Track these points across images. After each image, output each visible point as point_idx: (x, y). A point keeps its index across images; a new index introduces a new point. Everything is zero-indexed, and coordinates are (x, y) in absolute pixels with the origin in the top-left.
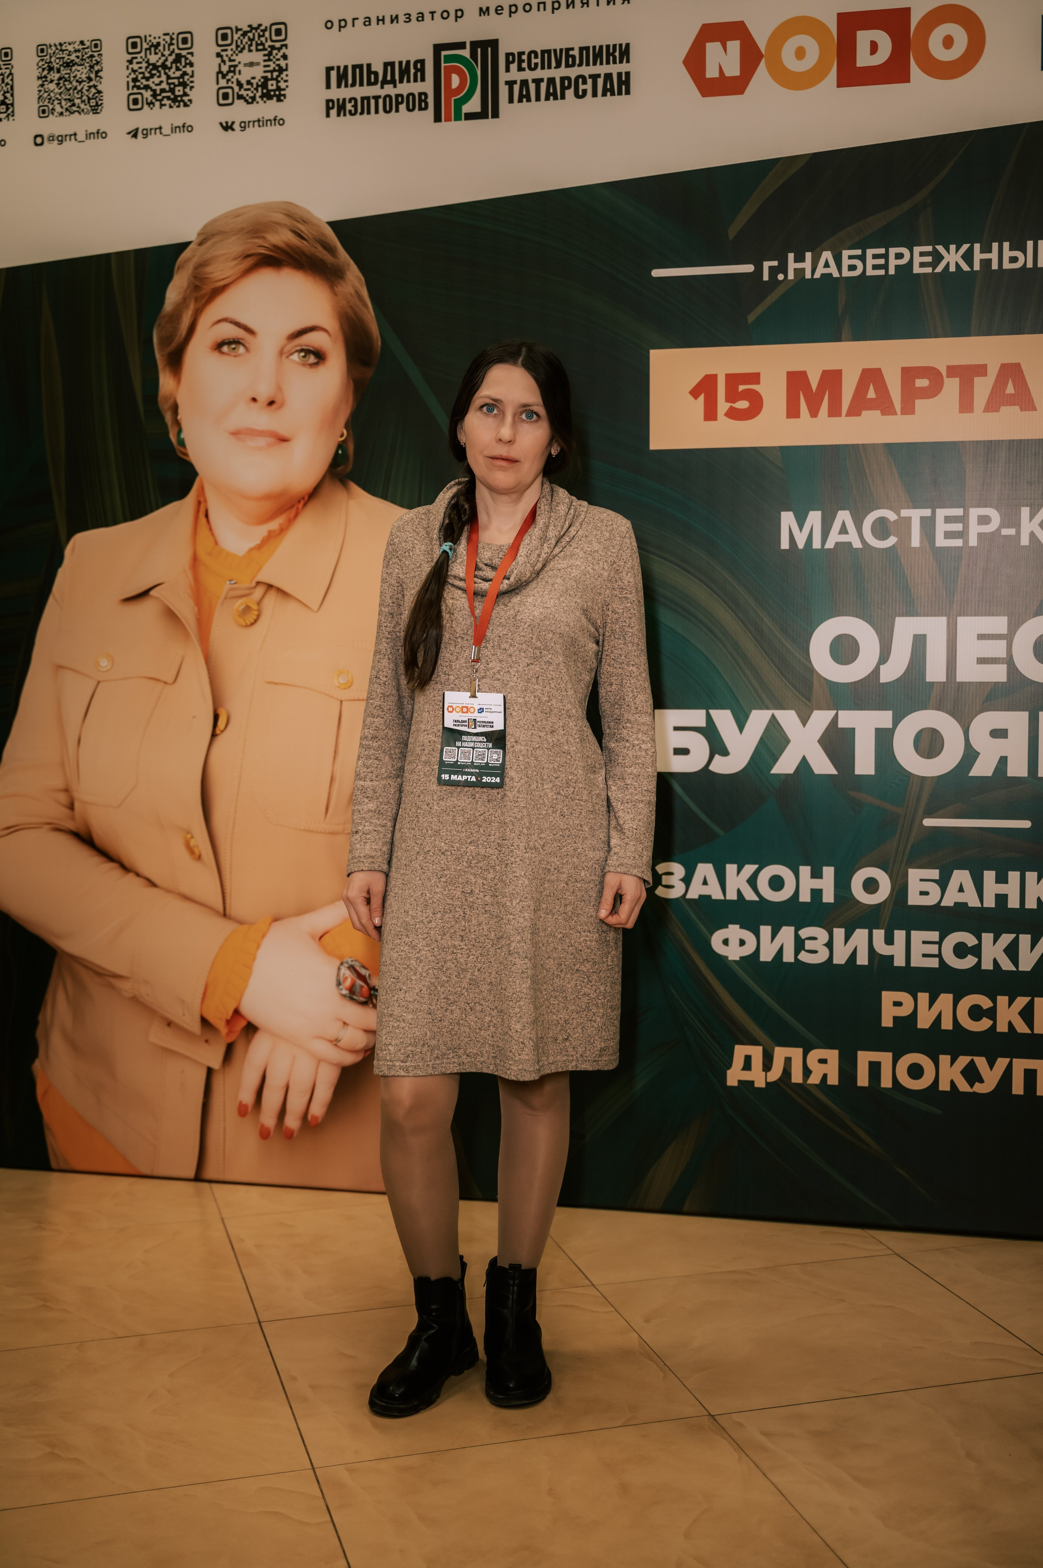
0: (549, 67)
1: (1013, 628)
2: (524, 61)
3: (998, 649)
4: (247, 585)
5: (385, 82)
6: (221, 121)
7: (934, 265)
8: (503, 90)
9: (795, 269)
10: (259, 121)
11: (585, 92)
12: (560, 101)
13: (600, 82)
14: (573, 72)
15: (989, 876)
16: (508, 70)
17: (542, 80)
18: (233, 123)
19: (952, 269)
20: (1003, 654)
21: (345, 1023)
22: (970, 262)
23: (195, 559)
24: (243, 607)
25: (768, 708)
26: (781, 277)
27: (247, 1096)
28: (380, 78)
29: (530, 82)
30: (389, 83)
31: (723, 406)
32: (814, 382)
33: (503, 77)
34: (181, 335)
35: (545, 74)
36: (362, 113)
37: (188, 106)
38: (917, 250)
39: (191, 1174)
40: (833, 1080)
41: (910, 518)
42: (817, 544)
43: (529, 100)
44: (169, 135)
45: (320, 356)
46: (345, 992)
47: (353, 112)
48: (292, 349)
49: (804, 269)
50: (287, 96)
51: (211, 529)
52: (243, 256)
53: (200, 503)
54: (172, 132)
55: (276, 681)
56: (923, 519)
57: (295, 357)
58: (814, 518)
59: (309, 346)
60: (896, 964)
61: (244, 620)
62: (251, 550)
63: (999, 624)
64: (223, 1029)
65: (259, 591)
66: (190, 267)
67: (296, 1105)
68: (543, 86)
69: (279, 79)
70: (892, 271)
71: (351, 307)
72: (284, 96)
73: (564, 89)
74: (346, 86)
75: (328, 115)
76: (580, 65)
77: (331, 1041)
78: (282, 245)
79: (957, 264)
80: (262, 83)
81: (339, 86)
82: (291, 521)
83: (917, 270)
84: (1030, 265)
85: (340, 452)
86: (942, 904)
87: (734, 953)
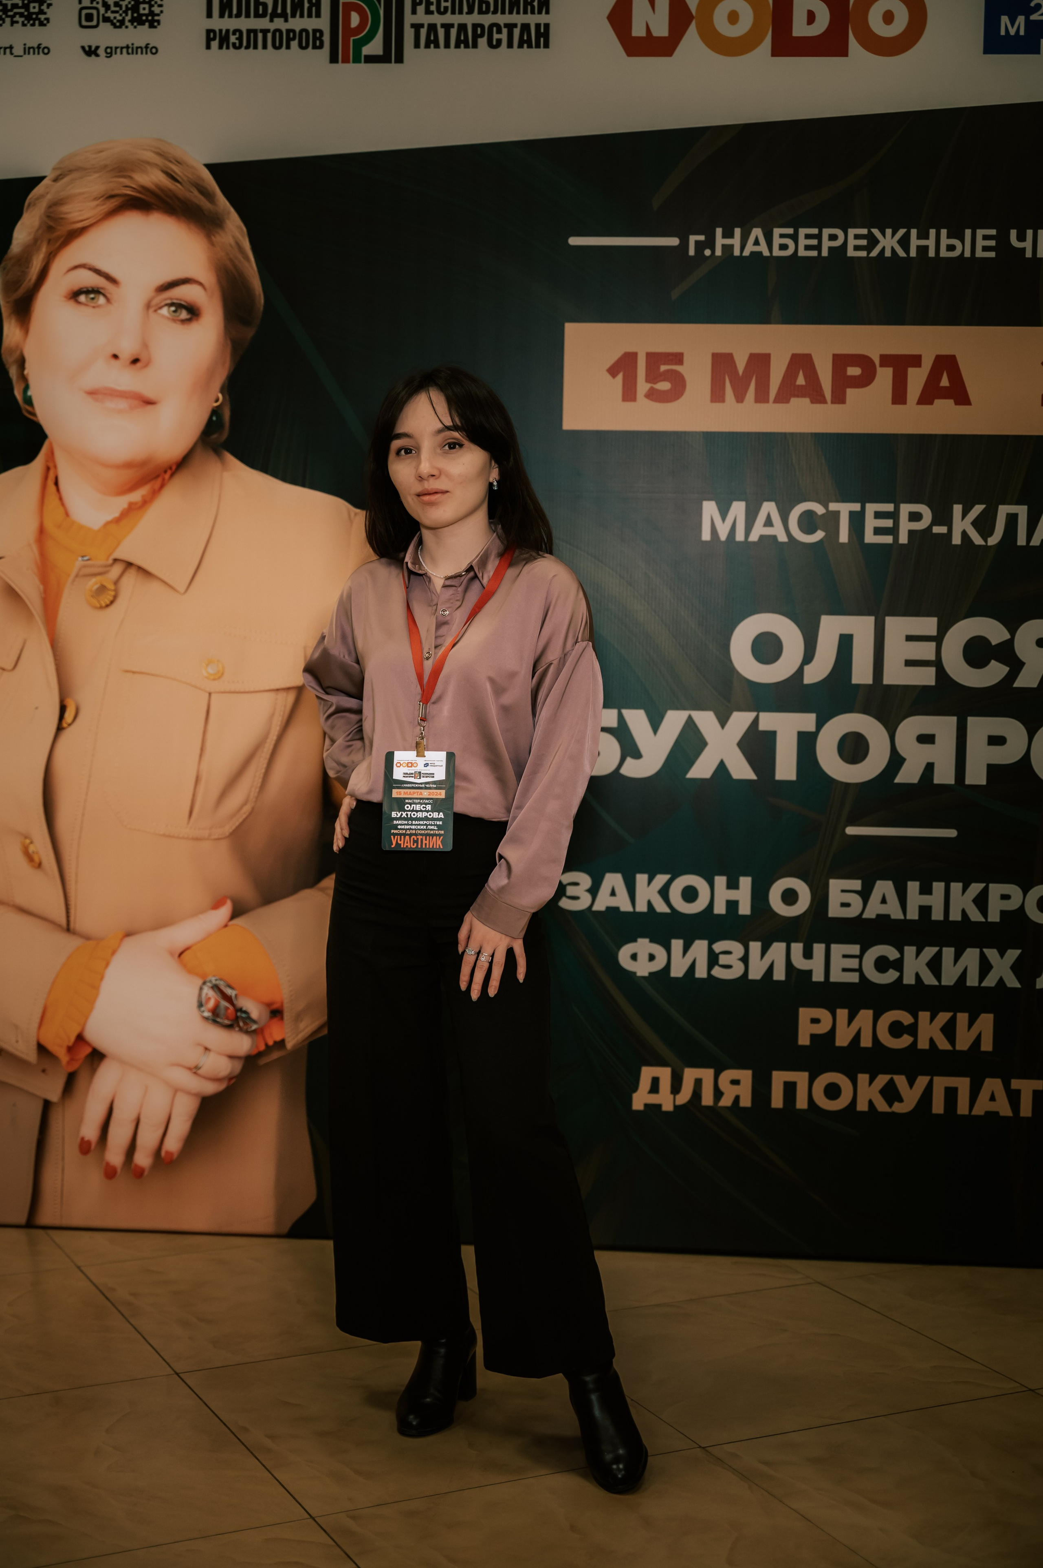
0: (461, 12)
1: (943, 629)
2: (432, 4)
3: (927, 651)
4: (102, 562)
5: (274, 15)
6: (83, 45)
7: (869, 248)
8: (409, 34)
9: (723, 245)
10: (127, 47)
11: (499, 42)
12: (471, 50)
13: (517, 32)
14: (487, 20)
15: (913, 887)
16: (414, 12)
17: (452, 26)
18: (97, 48)
19: (888, 254)
20: (932, 657)
21: (206, 1049)
22: (907, 249)
23: (42, 531)
24: (96, 587)
25: (684, 709)
26: (707, 252)
27: (90, 1132)
28: (270, 10)
29: (439, 26)
30: (279, 16)
31: (642, 386)
32: (741, 364)
33: (409, 19)
34: (30, 280)
35: (456, 19)
36: (248, 47)
37: (45, 25)
38: (852, 232)
39: (22, 1219)
40: (746, 1102)
41: (839, 512)
42: (740, 536)
43: (437, 46)
44: (21, 56)
45: (193, 312)
46: (206, 1014)
47: (237, 45)
48: (161, 302)
49: (732, 246)
50: (162, 22)
51: (61, 499)
52: (105, 197)
53: (49, 469)
54: (25, 53)
55: (134, 669)
56: (852, 514)
57: (165, 311)
58: (738, 509)
59: (180, 300)
60: (814, 979)
61: (99, 601)
62: (108, 523)
63: (928, 625)
64: (64, 1057)
65: (117, 570)
66: (43, 205)
67: (148, 1140)
68: (454, 32)
69: (153, 3)
70: (825, 253)
71: (231, 260)
72: (158, 22)
73: (476, 37)
74: (230, 16)
75: (208, 47)
76: (495, 12)
77: (190, 1069)
78: (152, 187)
79: (893, 248)
80: (132, 5)
81: (222, 16)
82: (155, 493)
83: (851, 253)
84: (967, 254)
85: (214, 418)
86: (865, 916)
87: (642, 969)
